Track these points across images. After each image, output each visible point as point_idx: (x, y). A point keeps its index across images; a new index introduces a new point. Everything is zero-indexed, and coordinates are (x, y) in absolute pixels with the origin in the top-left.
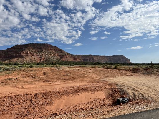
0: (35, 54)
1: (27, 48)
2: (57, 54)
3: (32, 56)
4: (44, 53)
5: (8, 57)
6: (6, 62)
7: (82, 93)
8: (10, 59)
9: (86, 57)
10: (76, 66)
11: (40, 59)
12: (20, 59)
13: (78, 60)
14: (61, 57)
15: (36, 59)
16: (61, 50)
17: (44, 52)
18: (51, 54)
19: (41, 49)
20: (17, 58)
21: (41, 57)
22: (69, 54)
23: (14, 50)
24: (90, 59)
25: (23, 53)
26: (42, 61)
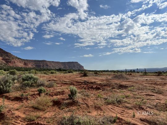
2: (1, 58)
9: (38, 63)
13: (30, 66)
14: (7, 61)
16: (7, 53)
22: (19, 59)
24: (43, 65)
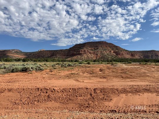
0: (91, 52)
1: (84, 46)
2: (112, 51)
3: (89, 54)
4: (100, 50)
5: (71, 55)
6: (69, 59)
7: (143, 94)
8: (72, 56)
9: (146, 53)
10: (134, 63)
11: (96, 56)
12: (79, 56)
13: (137, 57)
14: (117, 53)
15: (92, 56)
16: (117, 47)
17: (100, 49)
18: (107, 51)
19: (97, 47)
20: (77, 56)
21: (97, 55)
22: (126, 51)
23: (74, 49)
24: (152, 56)
25: (82, 51)
26: (98, 58)
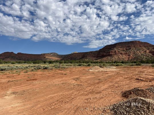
0: (123, 52)
1: (115, 47)
2: (148, 51)
3: (120, 54)
4: (133, 51)
5: (100, 57)
6: (99, 60)
8: (102, 58)
11: (128, 57)
12: (109, 57)
15: (124, 57)
16: (153, 46)
17: (133, 49)
18: (141, 51)
19: (129, 47)
20: (107, 57)
21: (129, 55)
23: (104, 50)
25: (112, 52)
26: (130, 59)
